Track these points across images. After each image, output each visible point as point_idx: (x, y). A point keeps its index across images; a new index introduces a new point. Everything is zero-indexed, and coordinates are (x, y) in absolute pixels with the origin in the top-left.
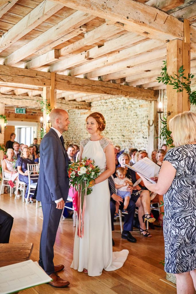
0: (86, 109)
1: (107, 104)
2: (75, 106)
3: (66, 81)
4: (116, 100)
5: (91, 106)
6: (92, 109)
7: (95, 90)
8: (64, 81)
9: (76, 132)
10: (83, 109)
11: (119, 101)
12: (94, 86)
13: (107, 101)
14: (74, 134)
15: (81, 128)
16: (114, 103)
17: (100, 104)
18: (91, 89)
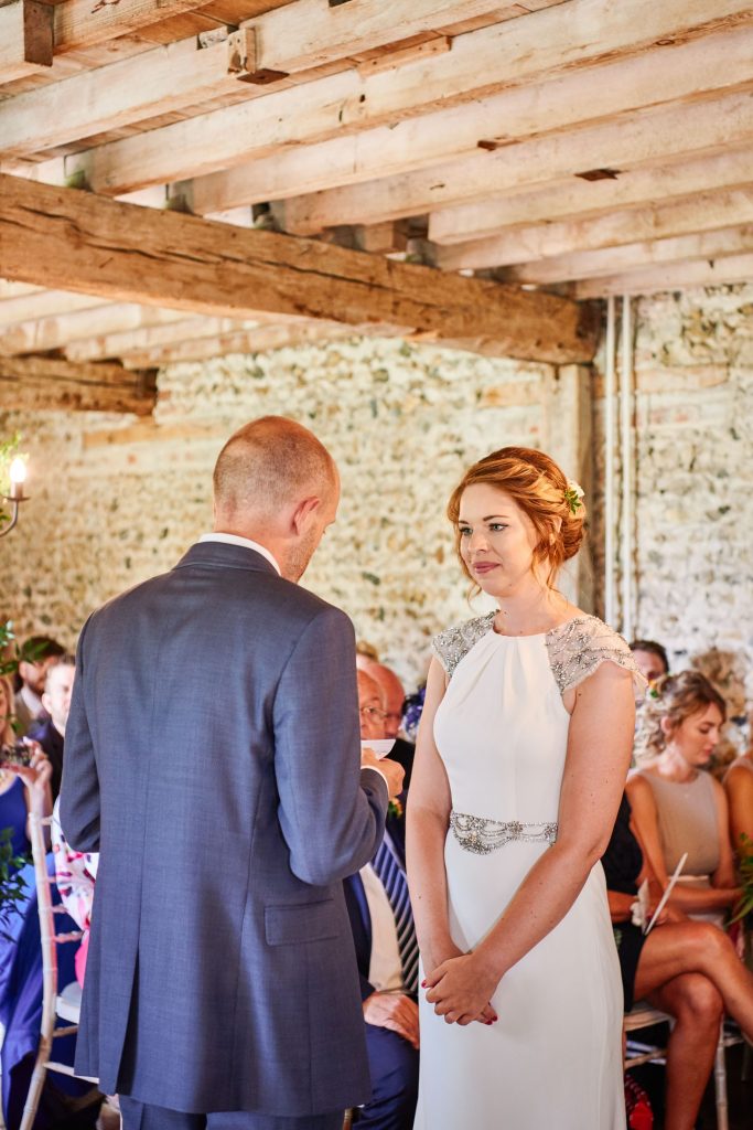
0: (123, 408)
1: (261, 383)
2: (56, 390)
3: (60, 225)
4: (323, 356)
5: (155, 389)
6: (164, 412)
7: (239, 287)
8: (45, 220)
9: (51, 553)
10: (105, 408)
11: (343, 367)
12: (232, 265)
13: (262, 362)
14: (40, 564)
15: (89, 528)
16: (309, 376)
17: (218, 378)
18: (211, 282)
